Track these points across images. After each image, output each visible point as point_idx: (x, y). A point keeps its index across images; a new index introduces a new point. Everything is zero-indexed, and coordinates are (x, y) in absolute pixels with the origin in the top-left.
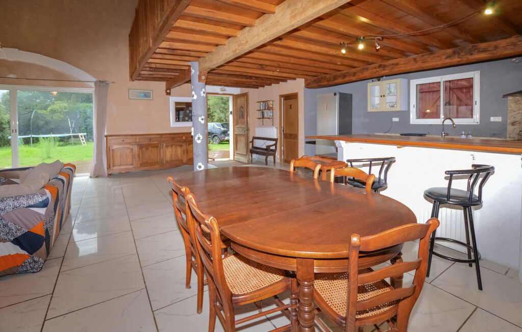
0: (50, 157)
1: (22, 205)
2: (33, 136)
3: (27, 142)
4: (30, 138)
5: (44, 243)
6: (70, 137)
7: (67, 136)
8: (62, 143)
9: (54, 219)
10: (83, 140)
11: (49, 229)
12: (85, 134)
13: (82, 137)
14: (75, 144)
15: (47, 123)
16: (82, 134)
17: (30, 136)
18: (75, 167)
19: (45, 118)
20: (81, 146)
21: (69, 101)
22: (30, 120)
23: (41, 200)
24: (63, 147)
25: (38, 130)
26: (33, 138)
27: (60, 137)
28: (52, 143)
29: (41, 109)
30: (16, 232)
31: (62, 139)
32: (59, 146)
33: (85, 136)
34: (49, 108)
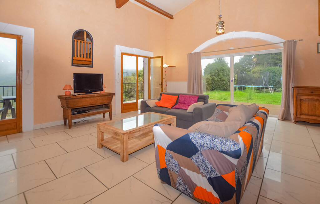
0: (251, 99)
1: (216, 148)
2: (244, 86)
3: (240, 89)
4: (242, 87)
5: (235, 194)
6: (262, 88)
7: (261, 87)
8: (258, 91)
9: (247, 167)
10: (271, 90)
11: (240, 178)
12: (273, 86)
13: (270, 88)
14: (266, 92)
15: (251, 79)
16: (270, 86)
17: (242, 86)
18: (268, 112)
19: (249, 76)
20: (269, 94)
21: (263, 66)
22: (242, 77)
23: (233, 149)
24: (259, 94)
25: (246, 83)
26: (244, 87)
27: (257, 87)
28: (253, 91)
29: (248, 71)
30: (211, 172)
31: (258, 89)
32: (256, 92)
33: (272, 87)
34: (252, 71)
